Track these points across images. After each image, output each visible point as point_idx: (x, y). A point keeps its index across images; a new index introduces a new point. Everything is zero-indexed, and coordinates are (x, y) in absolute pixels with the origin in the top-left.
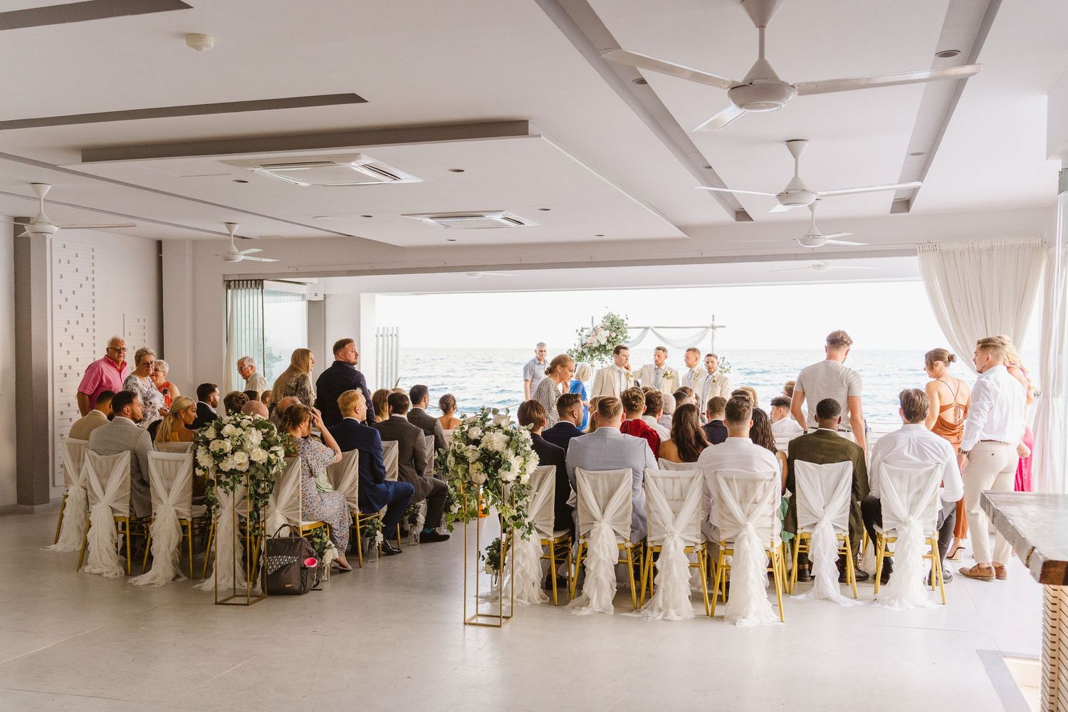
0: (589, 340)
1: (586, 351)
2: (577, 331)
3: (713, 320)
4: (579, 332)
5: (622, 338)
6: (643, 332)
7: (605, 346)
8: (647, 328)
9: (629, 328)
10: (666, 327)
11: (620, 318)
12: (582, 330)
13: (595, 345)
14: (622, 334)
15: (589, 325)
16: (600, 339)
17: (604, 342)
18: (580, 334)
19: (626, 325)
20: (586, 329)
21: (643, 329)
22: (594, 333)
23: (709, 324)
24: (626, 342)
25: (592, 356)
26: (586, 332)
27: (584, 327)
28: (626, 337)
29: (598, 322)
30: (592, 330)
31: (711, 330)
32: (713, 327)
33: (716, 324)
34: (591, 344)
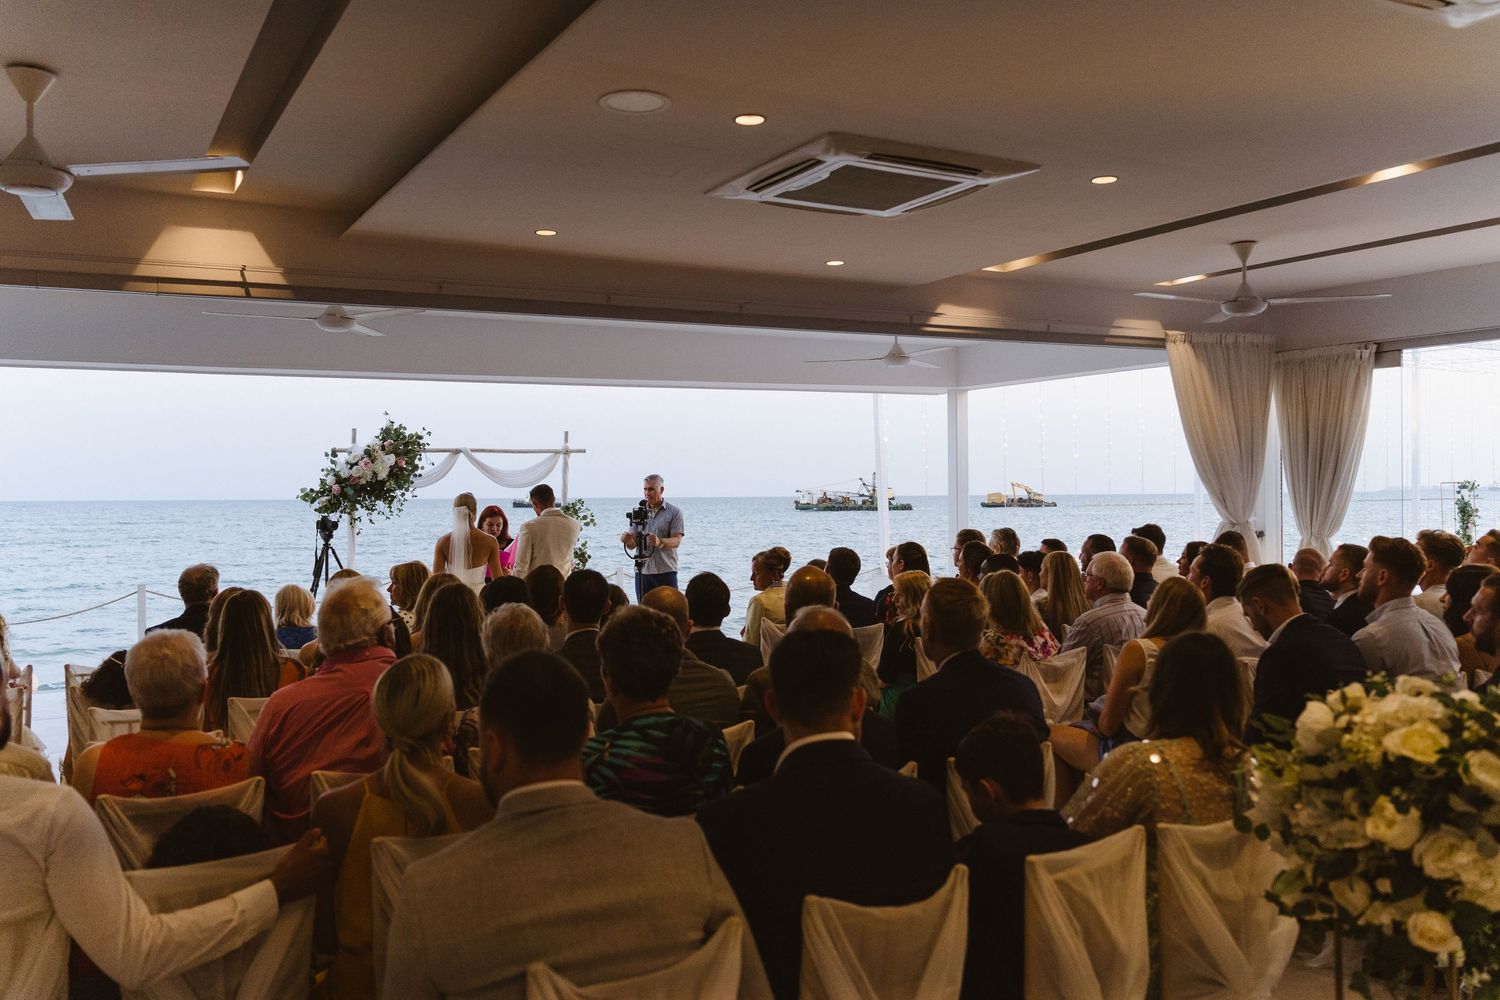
0: (355, 472)
1: (350, 492)
2: (327, 455)
3: (566, 440)
4: (330, 456)
5: (412, 469)
7: (383, 482)
8: (457, 452)
9: (426, 451)
10: (491, 451)
12: (334, 453)
13: (365, 481)
14: (413, 462)
15: (348, 445)
16: (376, 469)
17: (383, 475)
18: (333, 462)
19: (424, 444)
20: (342, 451)
21: (447, 454)
22: (366, 459)
23: (559, 445)
24: (415, 476)
26: (342, 458)
27: (338, 447)
28: (416, 467)
29: (369, 437)
30: (359, 453)
31: (561, 456)
32: (567, 452)
33: (571, 446)
34: (359, 478)
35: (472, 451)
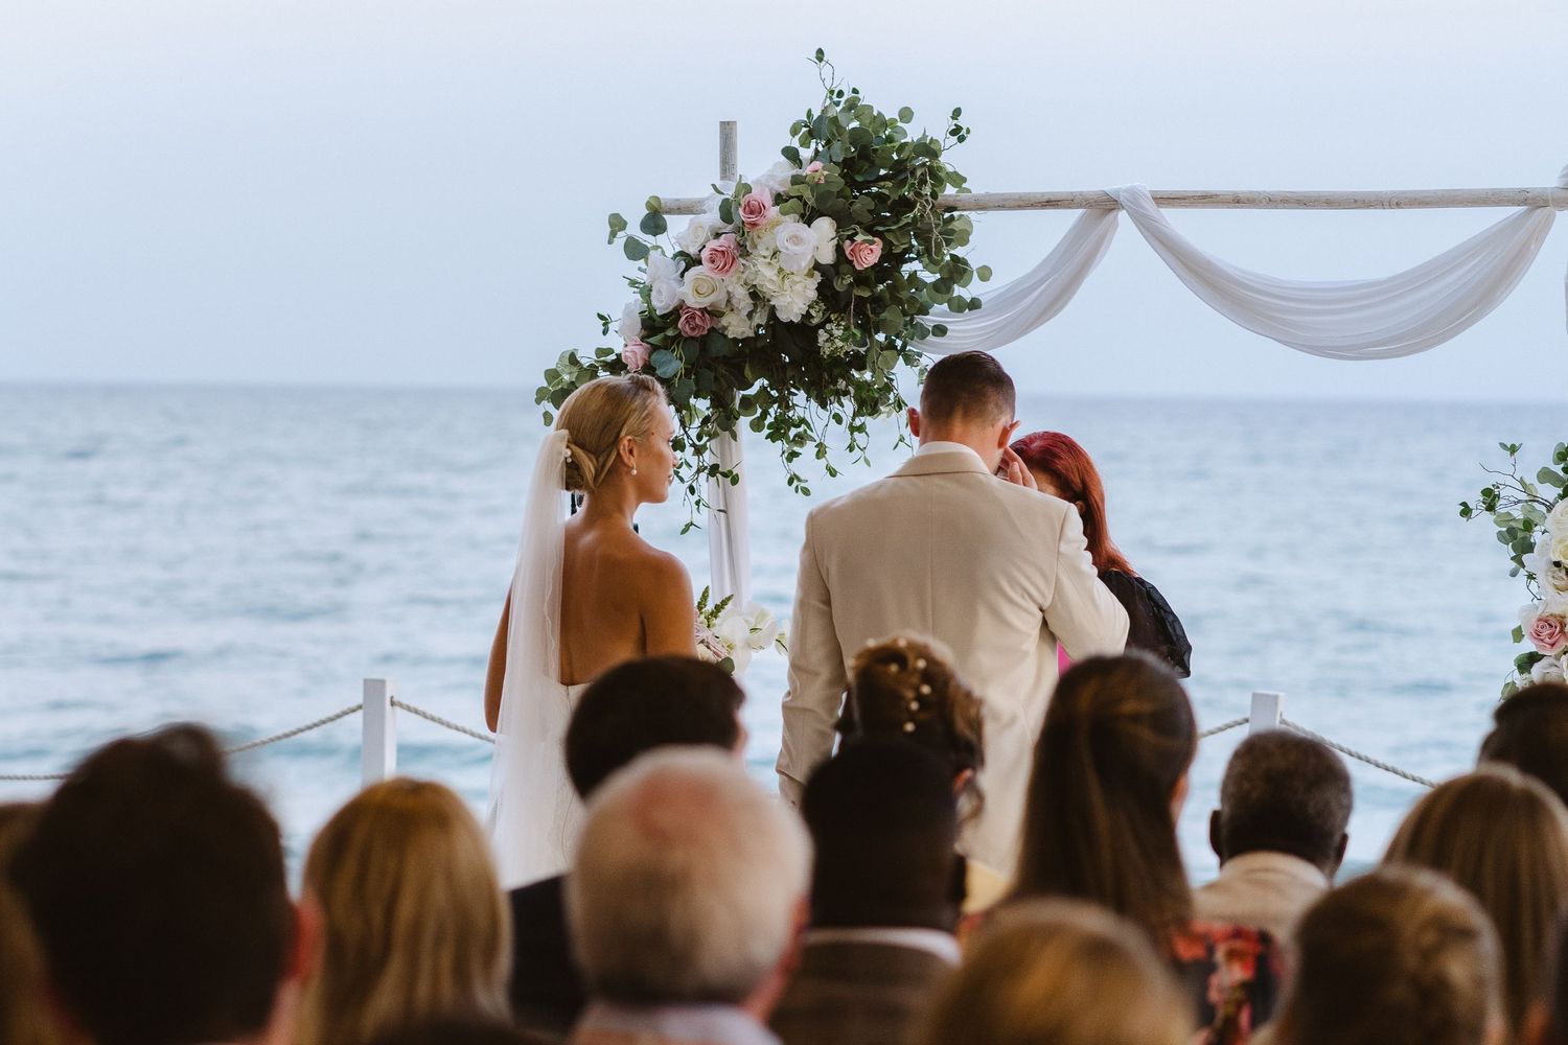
0: (696, 289)
1: (676, 362)
2: (617, 223)
4: (634, 229)
5: (929, 277)
6: (1078, 235)
7: (803, 331)
8: (1104, 206)
9: (982, 205)
10: (1237, 201)
11: (912, 133)
12: (654, 222)
13: (738, 326)
14: (929, 254)
16: (765, 275)
17: (795, 300)
18: (635, 250)
19: (958, 180)
20: (677, 209)
22: (725, 239)
25: (720, 403)
26: (677, 232)
27: (667, 195)
30: (713, 217)
34: (713, 313)
35: (1165, 200)
